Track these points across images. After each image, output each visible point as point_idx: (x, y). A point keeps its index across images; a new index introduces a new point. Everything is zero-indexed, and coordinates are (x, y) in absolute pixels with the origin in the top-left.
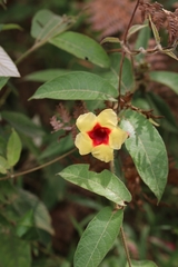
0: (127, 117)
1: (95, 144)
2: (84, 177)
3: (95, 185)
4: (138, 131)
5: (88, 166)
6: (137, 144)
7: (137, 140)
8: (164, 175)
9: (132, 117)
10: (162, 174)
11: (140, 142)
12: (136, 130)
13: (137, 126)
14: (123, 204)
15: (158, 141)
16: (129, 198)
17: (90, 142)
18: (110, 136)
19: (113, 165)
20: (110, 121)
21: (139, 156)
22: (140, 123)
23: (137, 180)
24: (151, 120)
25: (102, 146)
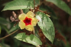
0: (38, 14)
1: (26, 25)
2: (24, 37)
3: (28, 40)
4: (43, 19)
5: (25, 33)
6: (42, 24)
7: (42, 22)
8: (54, 34)
9: (40, 14)
10: (53, 34)
11: (43, 23)
12: (42, 19)
13: (42, 17)
14: (39, 46)
15: (50, 22)
16: (41, 44)
17: (24, 24)
18: (32, 21)
19: (34, 32)
20: (31, 16)
21: (44, 28)
22: (43, 16)
23: (44, 38)
24: (47, 15)
25: (29, 25)
